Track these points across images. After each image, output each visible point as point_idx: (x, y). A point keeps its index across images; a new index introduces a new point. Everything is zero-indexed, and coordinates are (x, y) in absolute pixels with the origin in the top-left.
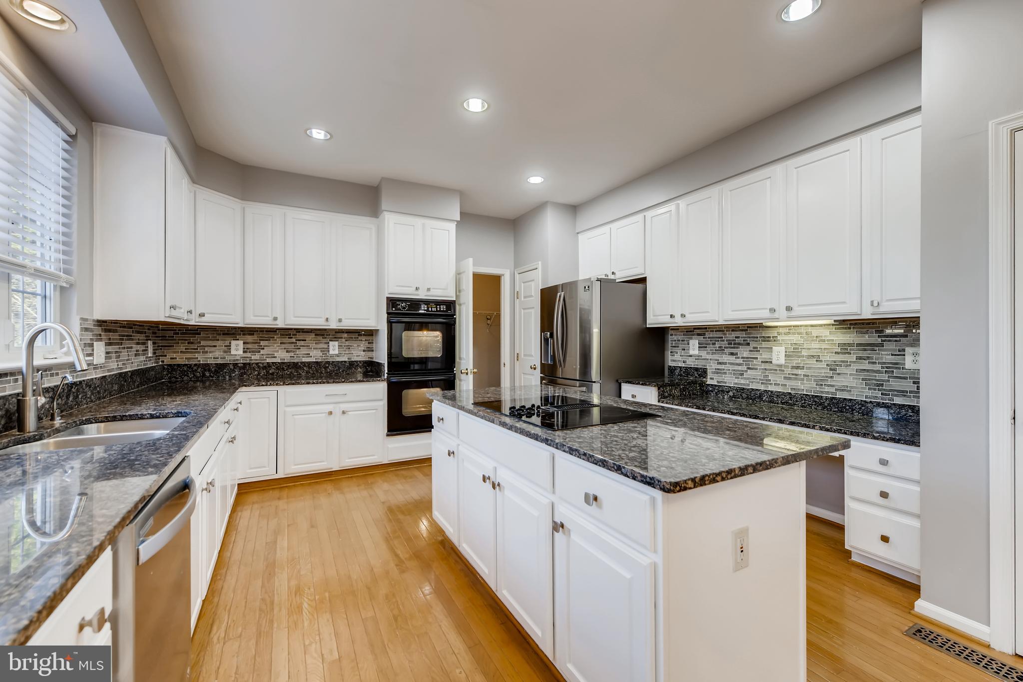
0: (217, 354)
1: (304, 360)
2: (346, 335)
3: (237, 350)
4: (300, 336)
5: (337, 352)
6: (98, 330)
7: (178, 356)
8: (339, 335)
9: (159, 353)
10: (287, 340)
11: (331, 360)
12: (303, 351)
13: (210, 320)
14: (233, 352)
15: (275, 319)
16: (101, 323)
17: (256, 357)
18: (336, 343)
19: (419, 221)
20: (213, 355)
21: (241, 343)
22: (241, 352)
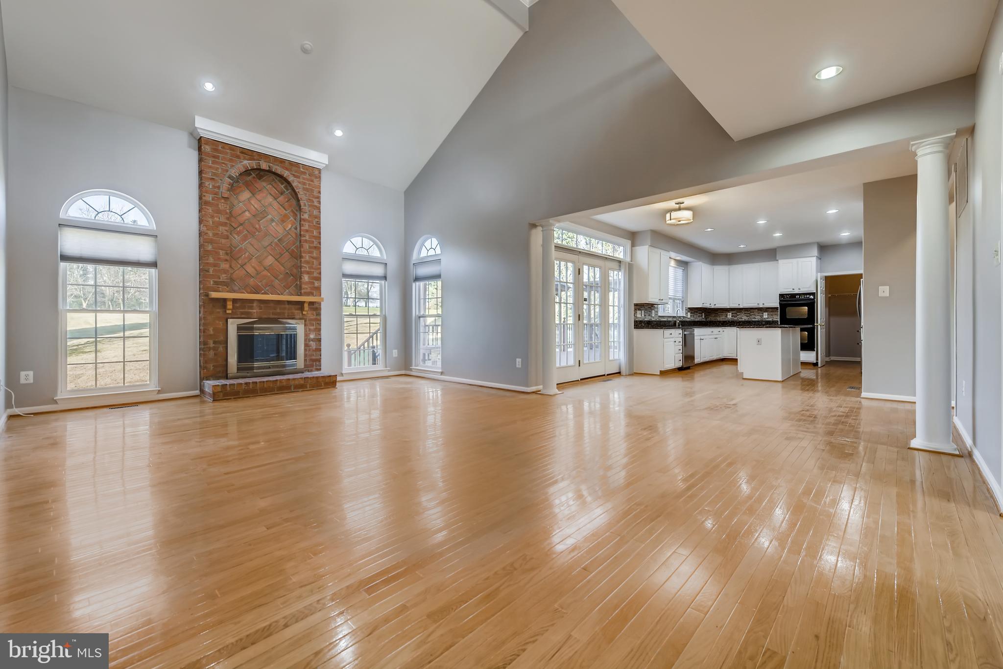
0: (723, 318)
1: (753, 320)
2: (771, 310)
3: (729, 316)
4: (752, 310)
5: (767, 317)
6: (689, 310)
7: (712, 318)
8: (768, 310)
9: (707, 317)
10: (747, 312)
11: (764, 320)
12: (753, 316)
13: (718, 306)
14: (728, 317)
15: (739, 305)
16: (689, 308)
17: (736, 319)
18: (767, 313)
19: (794, 261)
20: (721, 318)
21: (731, 313)
22: (731, 317)
